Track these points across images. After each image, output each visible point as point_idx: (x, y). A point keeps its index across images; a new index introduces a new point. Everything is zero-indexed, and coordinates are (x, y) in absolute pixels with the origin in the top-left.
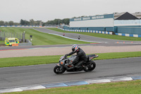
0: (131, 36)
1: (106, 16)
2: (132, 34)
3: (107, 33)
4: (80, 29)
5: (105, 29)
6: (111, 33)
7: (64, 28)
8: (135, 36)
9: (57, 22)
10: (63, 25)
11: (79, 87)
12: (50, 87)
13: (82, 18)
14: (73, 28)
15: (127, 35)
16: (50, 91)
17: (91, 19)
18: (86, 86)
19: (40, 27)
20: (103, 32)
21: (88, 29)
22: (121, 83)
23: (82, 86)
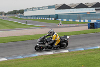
0: (68, 21)
1: (50, 7)
2: (68, 19)
3: (50, 19)
4: (31, 16)
5: (49, 16)
6: (53, 19)
7: (20, 16)
8: (70, 20)
9: (15, 12)
10: (19, 14)
11: (31, 58)
12: (10, 59)
13: (33, 9)
14: (26, 17)
15: (65, 20)
16: (10, 61)
17: (39, 9)
18: (36, 58)
19: (3, 16)
20: (48, 19)
21: (37, 16)
22: (61, 54)
23: (33, 57)
